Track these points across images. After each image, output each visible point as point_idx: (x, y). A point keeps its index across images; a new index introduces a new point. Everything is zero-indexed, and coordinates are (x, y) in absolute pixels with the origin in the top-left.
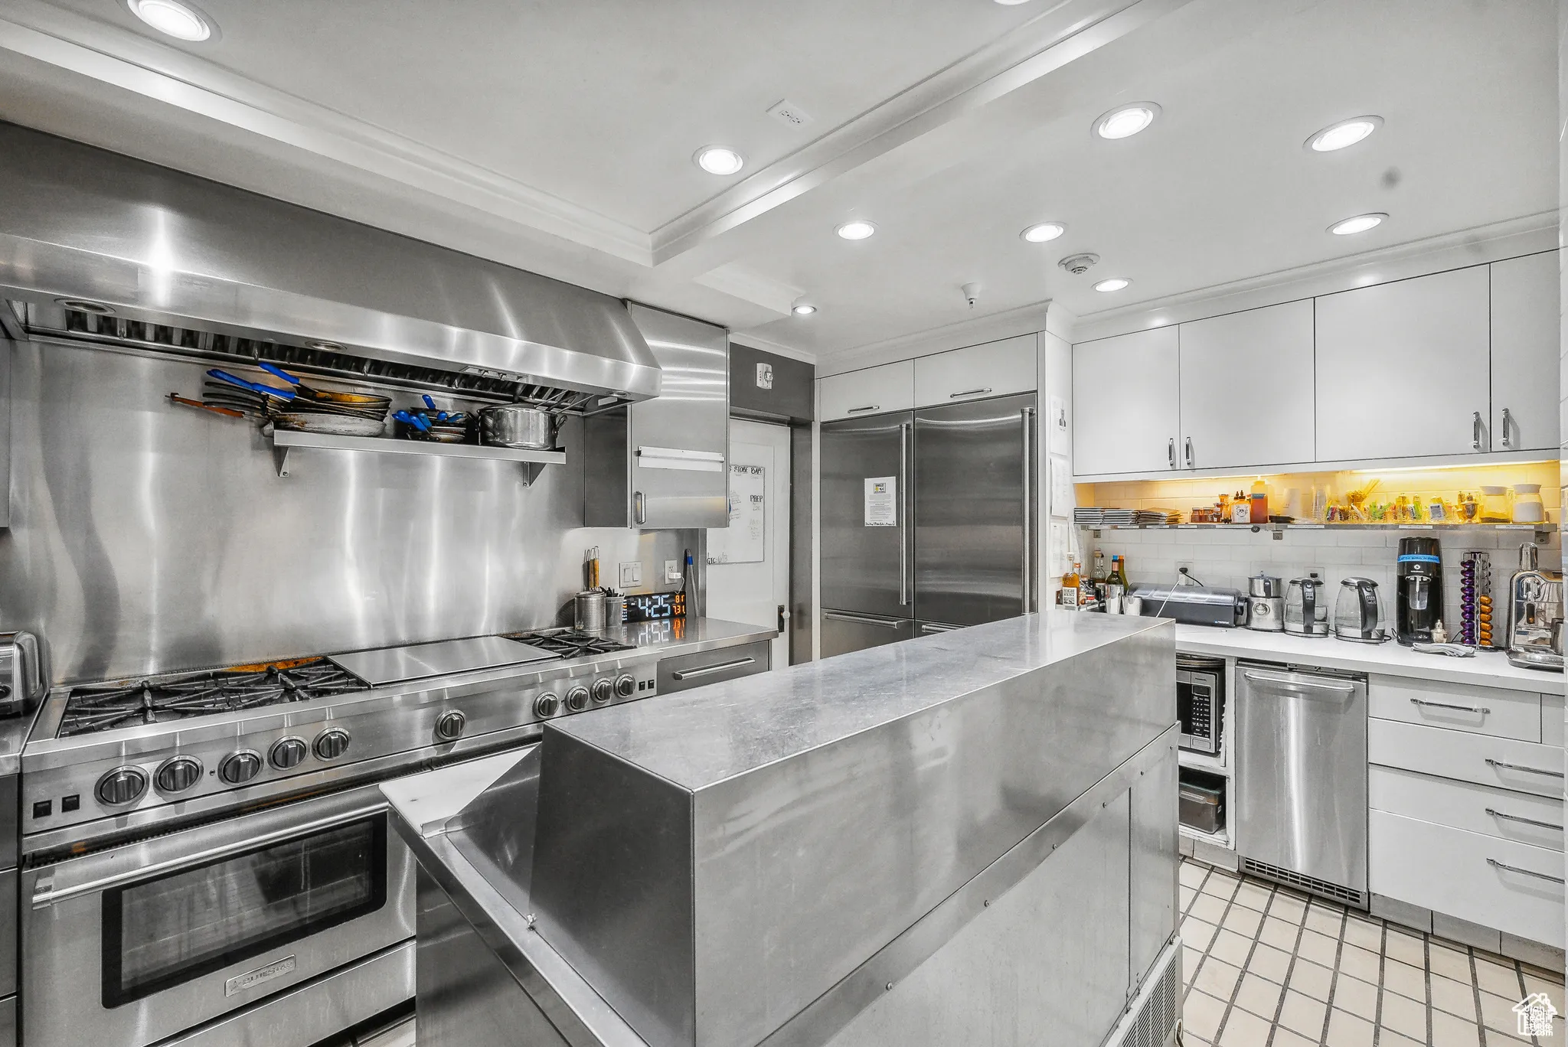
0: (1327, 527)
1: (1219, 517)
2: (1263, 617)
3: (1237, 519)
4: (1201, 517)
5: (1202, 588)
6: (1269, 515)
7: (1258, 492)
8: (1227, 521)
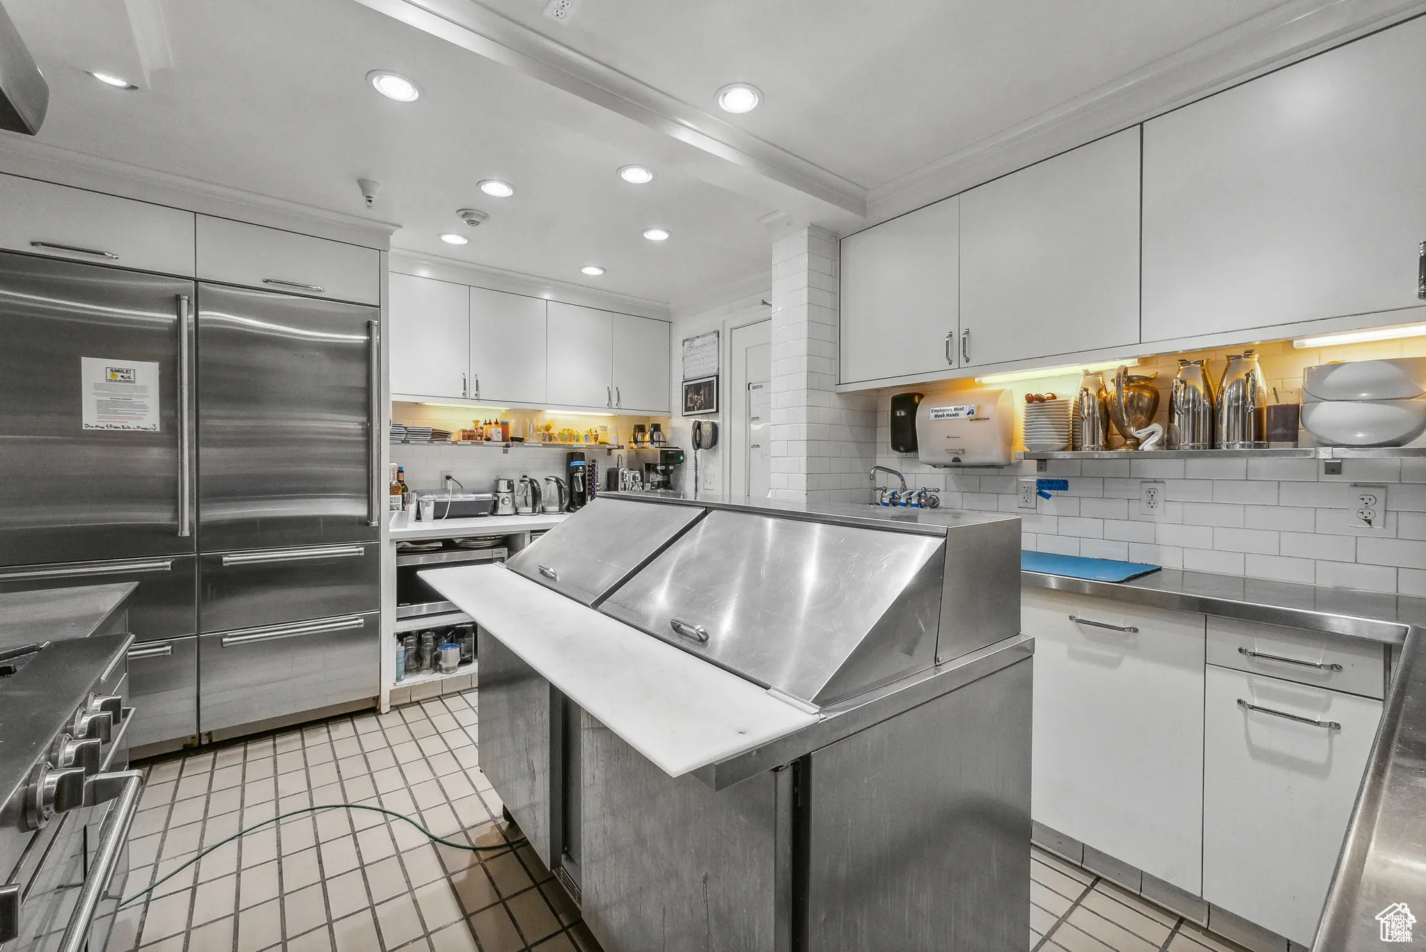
0: (544, 445)
1: (481, 436)
2: (505, 508)
3: (495, 438)
4: (469, 436)
5: (462, 490)
6: (510, 436)
7: (505, 420)
8: (488, 439)
